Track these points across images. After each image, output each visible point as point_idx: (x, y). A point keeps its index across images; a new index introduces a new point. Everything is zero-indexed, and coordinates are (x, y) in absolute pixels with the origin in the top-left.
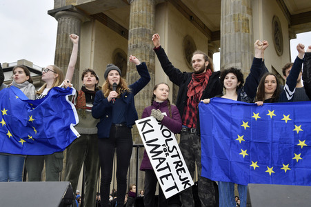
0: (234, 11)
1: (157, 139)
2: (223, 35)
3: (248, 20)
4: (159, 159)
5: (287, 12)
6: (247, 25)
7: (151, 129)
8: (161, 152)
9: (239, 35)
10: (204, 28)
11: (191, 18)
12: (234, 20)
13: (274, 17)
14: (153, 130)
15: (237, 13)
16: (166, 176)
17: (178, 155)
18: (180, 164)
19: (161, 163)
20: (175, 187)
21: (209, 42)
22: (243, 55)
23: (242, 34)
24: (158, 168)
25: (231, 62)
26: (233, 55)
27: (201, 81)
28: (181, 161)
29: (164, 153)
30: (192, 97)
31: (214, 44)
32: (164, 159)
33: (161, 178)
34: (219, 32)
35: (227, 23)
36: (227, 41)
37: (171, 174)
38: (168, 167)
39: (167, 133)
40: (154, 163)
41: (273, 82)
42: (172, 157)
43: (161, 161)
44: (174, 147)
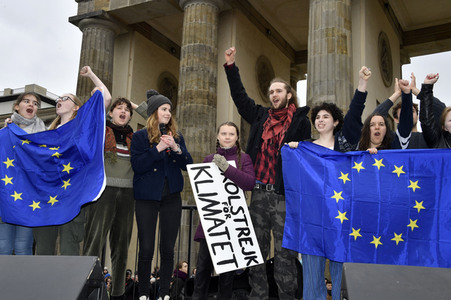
0: (327, 24)
1: (216, 194)
2: (311, 56)
3: (346, 37)
4: (215, 220)
5: (398, 27)
6: (344, 44)
7: (209, 178)
8: (220, 211)
9: (334, 56)
10: (285, 46)
11: (268, 31)
12: (327, 36)
13: (381, 33)
14: (212, 181)
15: (330, 27)
16: (222, 245)
17: (245, 220)
18: (246, 232)
19: (216, 226)
20: (234, 260)
21: (292, 66)
22: (338, 85)
23: (337, 56)
24: (212, 232)
25: (322, 94)
26: (325, 85)
27: (282, 118)
28: (248, 229)
29: (223, 213)
30: (269, 140)
31: (299, 69)
32: (223, 222)
33: (213, 245)
34: (305, 53)
35: (317, 40)
36: (317, 65)
37: (229, 243)
38: (227, 232)
39: (232, 188)
40: (206, 225)
41: (380, 124)
42: (236, 220)
43: (218, 223)
44: (241, 208)
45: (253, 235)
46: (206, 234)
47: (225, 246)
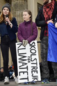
1: (26, 53)
4: (23, 63)
8: (26, 60)
14: (25, 49)
16: (24, 72)
17: (36, 64)
18: (36, 68)
19: (23, 65)
20: (27, 79)
24: (21, 67)
32: (26, 64)
33: (20, 72)
37: (27, 72)
38: (27, 68)
40: (19, 65)
42: (32, 64)
43: (24, 64)
44: (36, 59)
45: (39, 70)
46: (18, 68)
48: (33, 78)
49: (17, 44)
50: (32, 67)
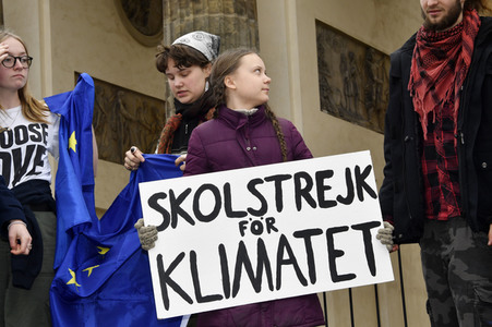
1: (222, 249)
4: (280, 262)
7: (186, 261)
8: (261, 244)
16: (334, 254)
17: (278, 179)
18: (304, 183)
19: (292, 260)
20: (365, 228)
24: (306, 275)
28: (298, 176)
29: (265, 236)
32: (283, 241)
33: (336, 278)
37: (331, 232)
38: (306, 235)
42: (280, 207)
43: (286, 256)
44: (252, 186)
45: (311, 166)
46: (310, 289)
47: (337, 247)
48: (361, 199)
49: (167, 307)
50: (299, 207)
